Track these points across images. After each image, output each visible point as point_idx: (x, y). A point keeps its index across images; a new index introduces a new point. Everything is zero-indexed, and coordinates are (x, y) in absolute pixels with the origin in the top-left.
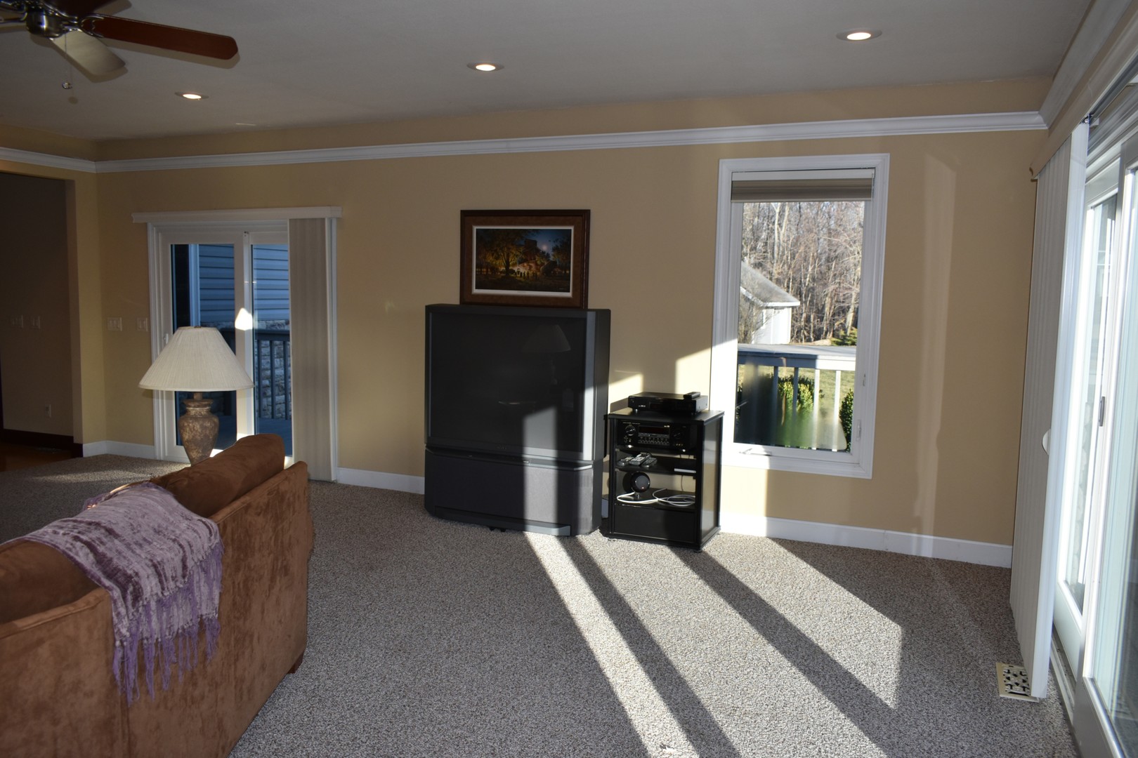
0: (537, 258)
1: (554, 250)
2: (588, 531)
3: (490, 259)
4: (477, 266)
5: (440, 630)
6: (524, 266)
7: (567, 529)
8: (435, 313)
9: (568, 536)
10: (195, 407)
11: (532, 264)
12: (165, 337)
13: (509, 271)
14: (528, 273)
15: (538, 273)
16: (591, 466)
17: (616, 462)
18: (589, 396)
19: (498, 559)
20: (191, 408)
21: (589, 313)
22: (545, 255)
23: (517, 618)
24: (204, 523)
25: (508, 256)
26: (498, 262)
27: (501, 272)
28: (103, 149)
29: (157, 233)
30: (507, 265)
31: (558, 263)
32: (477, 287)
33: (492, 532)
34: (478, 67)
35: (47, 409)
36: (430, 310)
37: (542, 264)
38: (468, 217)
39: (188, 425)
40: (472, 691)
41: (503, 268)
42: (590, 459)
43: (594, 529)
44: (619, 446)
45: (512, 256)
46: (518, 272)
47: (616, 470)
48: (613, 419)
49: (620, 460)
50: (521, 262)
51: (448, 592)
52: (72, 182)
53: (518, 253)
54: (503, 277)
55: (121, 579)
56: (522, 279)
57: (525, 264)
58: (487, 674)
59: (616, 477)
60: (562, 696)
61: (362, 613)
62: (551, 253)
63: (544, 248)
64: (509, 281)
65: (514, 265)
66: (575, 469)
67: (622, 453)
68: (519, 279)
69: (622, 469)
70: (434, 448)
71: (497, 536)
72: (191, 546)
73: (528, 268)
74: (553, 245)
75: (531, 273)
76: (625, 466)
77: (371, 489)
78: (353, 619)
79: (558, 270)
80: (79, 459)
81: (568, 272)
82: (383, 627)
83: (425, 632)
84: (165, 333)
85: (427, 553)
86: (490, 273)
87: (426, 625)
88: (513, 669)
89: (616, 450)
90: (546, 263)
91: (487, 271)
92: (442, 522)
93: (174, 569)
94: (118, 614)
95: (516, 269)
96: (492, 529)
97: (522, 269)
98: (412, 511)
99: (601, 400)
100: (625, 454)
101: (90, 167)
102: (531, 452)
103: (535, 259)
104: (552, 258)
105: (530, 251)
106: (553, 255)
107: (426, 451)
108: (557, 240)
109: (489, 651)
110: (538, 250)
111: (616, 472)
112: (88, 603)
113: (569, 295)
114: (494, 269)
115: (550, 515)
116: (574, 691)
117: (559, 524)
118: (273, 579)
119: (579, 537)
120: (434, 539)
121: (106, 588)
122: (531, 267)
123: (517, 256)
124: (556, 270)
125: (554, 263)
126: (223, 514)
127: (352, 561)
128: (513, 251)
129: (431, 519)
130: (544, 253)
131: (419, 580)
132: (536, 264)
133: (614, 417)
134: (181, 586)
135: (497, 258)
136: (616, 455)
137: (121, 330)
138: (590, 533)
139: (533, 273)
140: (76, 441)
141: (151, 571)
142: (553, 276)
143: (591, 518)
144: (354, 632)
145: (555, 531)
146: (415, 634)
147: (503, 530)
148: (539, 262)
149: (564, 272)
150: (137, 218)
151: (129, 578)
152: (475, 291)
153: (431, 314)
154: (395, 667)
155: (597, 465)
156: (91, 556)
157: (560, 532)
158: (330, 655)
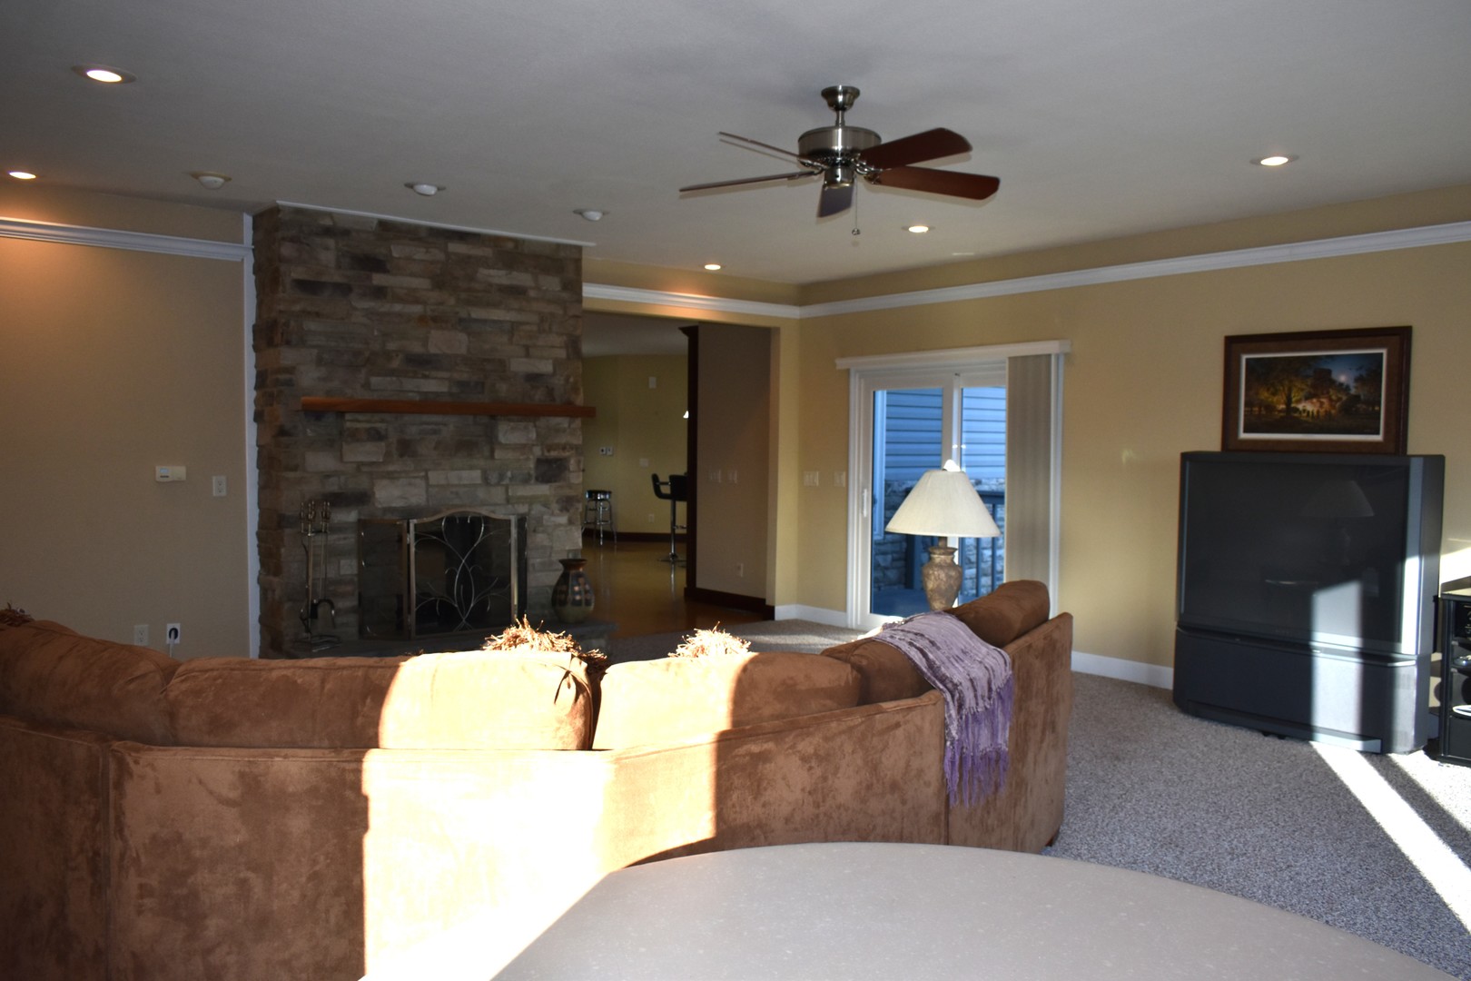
0: (1332, 392)
1: (1357, 380)
2: (1408, 749)
3: (1264, 395)
4: (1246, 404)
5: (1216, 831)
6: (1312, 403)
7: (1375, 745)
8: (1192, 462)
9: (1377, 754)
10: (940, 554)
11: (1324, 400)
12: (863, 492)
13: (1290, 410)
14: (1318, 412)
15: (1333, 412)
16: (1414, 662)
17: (1453, 659)
18: (1412, 568)
19: (1280, 768)
20: (936, 556)
21: (1413, 460)
22: (1343, 388)
23: (1316, 832)
24: (999, 652)
25: (1290, 390)
26: (1275, 399)
27: (1280, 411)
28: (807, 293)
29: (860, 378)
30: (1289, 402)
31: (1362, 397)
32: (1246, 431)
33: (1266, 739)
34: (1264, 162)
35: (739, 568)
36: (1187, 458)
37: (1339, 399)
38: (1234, 344)
39: (933, 573)
40: (1269, 897)
41: (1282, 407)
42: (1414, 653)
43: (1416, 748)
44: (1458, 638)
45: (1294, 390)
46: (1304, 411)
47: (1453, 670)
48: (1449, 600)
49: (1458, 658)
50: (1308, 398)
51: (1219, 794)
52: (777, 330)
53: (1304, 387)
54: (1282, 417)
55: (950, 685)
56: (1310, 420)
57: (1315, 400)
58: (1286, 884)
59: (1452, 682)
60: (1393, 922)
61: (1116, 801)
62: (1352, 385)
63: (1343, 379)
64: (1291, 421)
65: (1299, 401)
66: (1390, 665)
67: (1461, 649)
68: (1305, 419)
69: (1462, 671)
70: (1189, 629)
71: (1272, 744)
72: (993, 671)
73: (1318, 404)
74: (1355, 374)
75: (1322, 411)
76: (1467, 665)
77: (1099, 677)
78: (1107, 805)
79: (1362, 407)
80: (770, 622)
81: (1377, 408)
82: (1144, 818)
83: (1198, 830)
84: (863, 488)
85: (1184, 751)
86: (1264, 412)
87: (1198, 824)
88: (1320, 884)
89: (1453, 643)
90: (1344, 398)
91: (1260, 411)
92: (1196, 721)
93: (983, 687)
94: (950, 716)
95: (1300, 407)
96: (1266, 734)
97: (1310, 407)
98: (1156, 705)
99: (1430, 576)
100: (1465, 650)
101: (792, 312)
102: (1323, 638)
103: (1328, 393)
104: (1353, 391)
105: (1321, 381)
106: (1356, 388)
107: (1177, 632)
108: (1361, 368)
109: (1284, 860)
110: (1333, 382)
111: (1452, 673)
112: (930, 700)
113: (1379, 438)
114: (1270, 408)
115: (1350, 721)
116: (1410, 920)
117: (1364, 735)
118: (1043, 732)
119: (1393, 756)
120: (1190, 737)
121: (941, 690)
122: (1322, 404)
123: (1302, 390)
124: (1359, 406)
125: (1357, 398)
126: (1012, 647)
127: (1093, 749)
128: (1297, 384)
129: (1182, 716)
130: (1341, 384)
131: (1180, 778)
132: (1330, 400)
133: (1451, 598)
134: (988, 707)
135: (1274, 394)
136: (1453, 651)
137: (817, 484)
138: (1411, 752)
139: (1326, 411)
140: (768, 603)
141: (969, 684)
142: (1355, 414)
143: (1413, 733)
144: (1111, 818)
145: (1359, 745)
146: (1185, 831)
147: (1281, 737)
148: (1334, 397)
149: (1371, 409)
150: (842, 363)
151: (955, 685)
152: (1243, 436)
153: (1188, 463)
154: (1169, 859)
155: (1422, 661)
156: (924, 660)
157: (1364, 746)
158: (1089, 836)
